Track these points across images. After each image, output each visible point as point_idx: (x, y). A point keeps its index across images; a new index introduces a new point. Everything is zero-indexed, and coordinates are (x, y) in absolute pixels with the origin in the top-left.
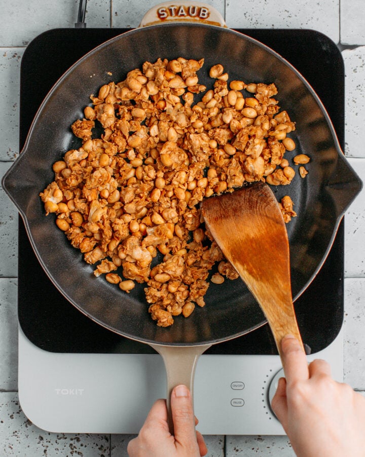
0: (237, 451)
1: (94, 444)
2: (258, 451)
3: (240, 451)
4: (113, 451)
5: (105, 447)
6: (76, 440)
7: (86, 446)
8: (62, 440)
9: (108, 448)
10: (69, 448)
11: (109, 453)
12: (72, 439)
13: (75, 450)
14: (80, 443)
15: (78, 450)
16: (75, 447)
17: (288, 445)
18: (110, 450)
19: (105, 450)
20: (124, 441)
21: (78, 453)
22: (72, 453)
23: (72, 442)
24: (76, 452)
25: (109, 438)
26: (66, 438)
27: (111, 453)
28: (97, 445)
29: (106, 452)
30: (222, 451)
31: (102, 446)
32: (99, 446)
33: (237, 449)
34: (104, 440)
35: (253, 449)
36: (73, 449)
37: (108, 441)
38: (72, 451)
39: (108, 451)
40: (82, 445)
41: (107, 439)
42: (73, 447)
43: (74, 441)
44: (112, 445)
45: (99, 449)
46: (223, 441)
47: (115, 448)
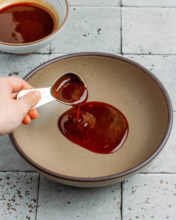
0: (131, 209)
1: (25, 203)
2: (146, 210)
3: (132, 209)
4: (39, 208)
5: (33, 206)
6: (12, 201)
7: (19, 205)
8: (2, 200)
9: (35, 206)
10: (7, 206)
11: (36, 209)
12: (9, 200)
13: (11, 207)
14: (15, 203)
15: (13, 207)
16: (11, 205)
17: (168, 206)
18: (37, 208)
19: (33, 207)
20: (48, 202)
21: (13, 209)
22: (8, 209)
23: (9, 202)
24: (11, 208)
25: (36, 200)
26: (5, 200)
27: (37, 210)
28: (27, 204)
29: (34, 208)
30: (120, 209)
31: (31, 205)
32: (29, 205)
33: (130, 208)
34: (33, 201)
35: (142, 208)
36: (10, 207)
37: (35, 202)
38: (8, 207)
39: (35, 208)
40: (16, 204)
41: (35, 201)
42: (9, 205)
43: (11, 201)
44: (39, 205)
45: (29, 206)
46: (120, 203)
47: (40, 207)
